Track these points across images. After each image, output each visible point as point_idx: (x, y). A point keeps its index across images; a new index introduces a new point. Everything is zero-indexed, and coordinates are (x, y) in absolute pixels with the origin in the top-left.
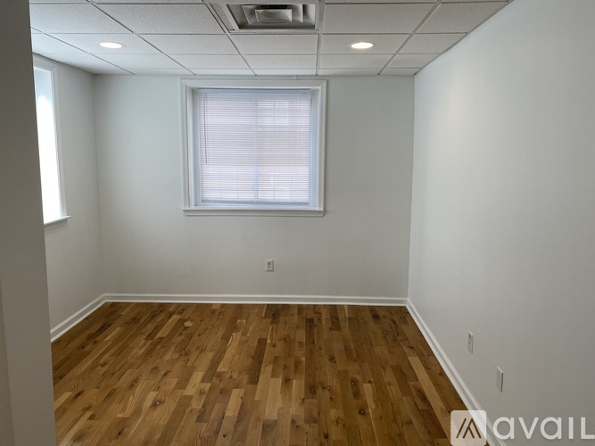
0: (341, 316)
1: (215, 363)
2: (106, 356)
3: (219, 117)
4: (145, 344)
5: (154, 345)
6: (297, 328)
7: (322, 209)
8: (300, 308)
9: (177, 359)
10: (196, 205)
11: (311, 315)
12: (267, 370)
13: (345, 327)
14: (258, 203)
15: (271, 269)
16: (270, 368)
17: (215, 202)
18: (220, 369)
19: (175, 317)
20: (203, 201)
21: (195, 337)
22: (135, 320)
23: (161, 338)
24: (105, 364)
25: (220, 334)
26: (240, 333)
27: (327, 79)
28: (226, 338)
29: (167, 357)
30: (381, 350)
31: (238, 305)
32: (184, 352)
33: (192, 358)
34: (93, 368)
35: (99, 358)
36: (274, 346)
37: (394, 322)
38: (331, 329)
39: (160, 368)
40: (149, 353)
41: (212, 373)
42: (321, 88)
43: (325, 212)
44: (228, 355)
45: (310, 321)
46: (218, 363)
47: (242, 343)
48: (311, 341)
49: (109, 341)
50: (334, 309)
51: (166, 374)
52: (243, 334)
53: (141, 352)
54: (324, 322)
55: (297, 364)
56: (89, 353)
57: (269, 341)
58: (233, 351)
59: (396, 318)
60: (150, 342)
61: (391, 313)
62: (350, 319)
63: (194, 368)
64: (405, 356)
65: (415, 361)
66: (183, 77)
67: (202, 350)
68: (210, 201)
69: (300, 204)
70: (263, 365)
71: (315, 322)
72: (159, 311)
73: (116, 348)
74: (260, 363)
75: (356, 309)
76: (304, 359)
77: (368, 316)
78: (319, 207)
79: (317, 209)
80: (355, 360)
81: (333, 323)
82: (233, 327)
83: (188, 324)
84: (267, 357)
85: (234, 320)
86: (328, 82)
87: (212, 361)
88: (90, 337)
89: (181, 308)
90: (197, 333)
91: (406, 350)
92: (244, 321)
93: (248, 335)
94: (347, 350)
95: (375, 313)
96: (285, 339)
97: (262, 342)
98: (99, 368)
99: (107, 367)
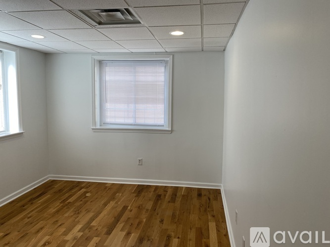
0: (178, 194)
1: (92, 219)
2: (34, 212)
3: (113, 76)
4: (59, 205)
5: (63, 207)
6: (150, 200)
7: (170, 129)
8: (157, 187)
9: (72, 216)
10: (101, 126)
11: (161, 192)
12: (120, 225)
13: (179, 200)
14: (134, 125)
15: (141, 164)
16: (122, 225)
17: (111, 124)
18: (93, 224)
19: (83, 190)
20: (104, 123)
21: (89, 203)
22: (60, 191)
23: (69, 203)
24: (30, 217)
25: (103, 202)
26: (115, 202)
27: (173, 54)
28: (105, 205)
29: (66, 215)
30: (194, 217)
31: (122, 184)
32: (77, 212)
33: (80, 216)
34: (23, 219)
35: (29, 213)
36: (131, 211)
37: (209, 199)
38: (169, 202)
39: (59, 222)
40: (58, 211)
41: (88, 226)
42: (169, 59)
43: (172, 131)
44: (102, 215)
45: (159, 196)
46: (94, 220)
47: (113, 208)
48: (154, 209)
49: (39, 203)
50: (176, 189)
51: (60, 225)
52: (117, 203)
53: (54, 210)
54: (167, 197)
55: (139, 223)
56: (25, 210)
57: (129, 208)
58: (105, 213)
59: (211, 197)
60: (62, 204)
61: (210, 193)
62: (183, 196)
63: (78, 222)
64: (208, 221)
65: (212, 225)
66: (93, 54)
67: (88, 211)
68: (108, 124)
69: (159, 126)
70: (119, 222)
71: (162, 197)
72: (76, 185)
73: (41, 207)
74: (118, 221)
75: (189, 190)
76: (144, 220)
77: (195, 194)
78: (169, 127)
79: (167, 129)
80: (175, 223)
81: (172, 198)
82: (113, 198)
83: (88, 195)
84: (124, 218)
85: (115, 193)
86: (173, 56)
87: (91, 218)
88: (31, 200)
89: (89, 184)
90: (91, 200)
91: (210, 217)
92: (121, 194)
93: (119, 203)
94: (174, 216)
95: (200, 192)
96: (139, 207)
97: (125, 208)
98: (26, 219)
99: (30, 219)
